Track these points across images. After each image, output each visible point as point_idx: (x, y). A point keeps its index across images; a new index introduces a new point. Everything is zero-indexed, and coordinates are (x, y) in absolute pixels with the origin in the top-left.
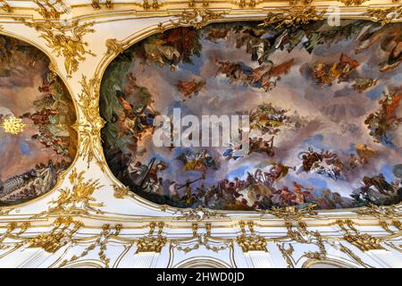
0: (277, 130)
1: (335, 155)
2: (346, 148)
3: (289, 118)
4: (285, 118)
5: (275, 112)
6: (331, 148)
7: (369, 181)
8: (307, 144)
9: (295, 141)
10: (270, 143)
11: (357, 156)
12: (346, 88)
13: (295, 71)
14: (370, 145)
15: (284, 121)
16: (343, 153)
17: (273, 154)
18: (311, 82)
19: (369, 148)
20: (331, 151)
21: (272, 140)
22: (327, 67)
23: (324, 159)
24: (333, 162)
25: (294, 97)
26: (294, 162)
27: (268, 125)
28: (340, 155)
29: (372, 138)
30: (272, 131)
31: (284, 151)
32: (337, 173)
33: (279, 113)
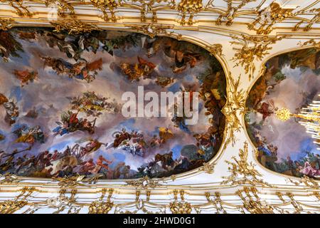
0: (99, 114)
1: (142, 136)
2: (152, 130)
3: (109, 104)
4: (106, 104)
5: (98, 99)
6: (140, 129)
7: (159, 158)
8: (122, 126)
9: (113, 122)
10: (92, 124)
11: (158, 137)
12: (151, 83)
13: (106, 67)
14: (171, 129)
15: (105, 106)
16: (148, 134)
17: (93, 132)
18: (122, 77)
19: (169, 131)
20: (139, 132)
21: (95, 121)
22: (131, 67)
23: (132, 138)
24: (138, 141)
25: (112, 87)
26: (108, 139)
27: (92, 109)
28: (145, 136)
29: (173, 123)
30: (95, 114)
31: (103, 130)
32: (138, 150)
33: (101, 100)
